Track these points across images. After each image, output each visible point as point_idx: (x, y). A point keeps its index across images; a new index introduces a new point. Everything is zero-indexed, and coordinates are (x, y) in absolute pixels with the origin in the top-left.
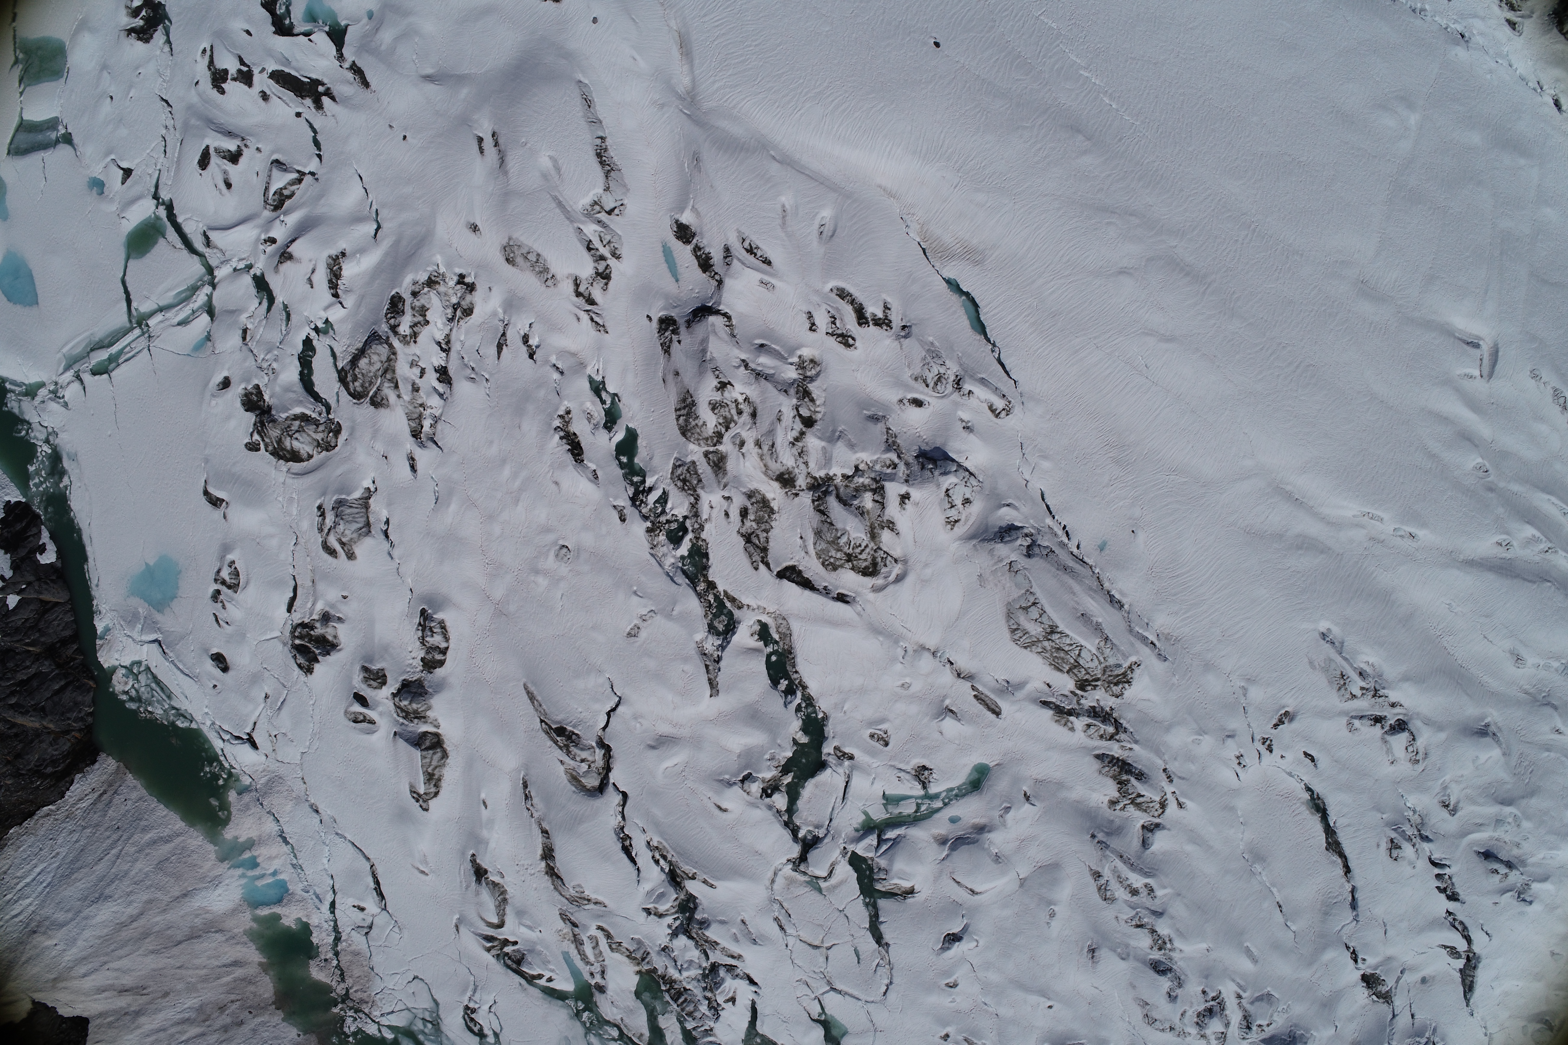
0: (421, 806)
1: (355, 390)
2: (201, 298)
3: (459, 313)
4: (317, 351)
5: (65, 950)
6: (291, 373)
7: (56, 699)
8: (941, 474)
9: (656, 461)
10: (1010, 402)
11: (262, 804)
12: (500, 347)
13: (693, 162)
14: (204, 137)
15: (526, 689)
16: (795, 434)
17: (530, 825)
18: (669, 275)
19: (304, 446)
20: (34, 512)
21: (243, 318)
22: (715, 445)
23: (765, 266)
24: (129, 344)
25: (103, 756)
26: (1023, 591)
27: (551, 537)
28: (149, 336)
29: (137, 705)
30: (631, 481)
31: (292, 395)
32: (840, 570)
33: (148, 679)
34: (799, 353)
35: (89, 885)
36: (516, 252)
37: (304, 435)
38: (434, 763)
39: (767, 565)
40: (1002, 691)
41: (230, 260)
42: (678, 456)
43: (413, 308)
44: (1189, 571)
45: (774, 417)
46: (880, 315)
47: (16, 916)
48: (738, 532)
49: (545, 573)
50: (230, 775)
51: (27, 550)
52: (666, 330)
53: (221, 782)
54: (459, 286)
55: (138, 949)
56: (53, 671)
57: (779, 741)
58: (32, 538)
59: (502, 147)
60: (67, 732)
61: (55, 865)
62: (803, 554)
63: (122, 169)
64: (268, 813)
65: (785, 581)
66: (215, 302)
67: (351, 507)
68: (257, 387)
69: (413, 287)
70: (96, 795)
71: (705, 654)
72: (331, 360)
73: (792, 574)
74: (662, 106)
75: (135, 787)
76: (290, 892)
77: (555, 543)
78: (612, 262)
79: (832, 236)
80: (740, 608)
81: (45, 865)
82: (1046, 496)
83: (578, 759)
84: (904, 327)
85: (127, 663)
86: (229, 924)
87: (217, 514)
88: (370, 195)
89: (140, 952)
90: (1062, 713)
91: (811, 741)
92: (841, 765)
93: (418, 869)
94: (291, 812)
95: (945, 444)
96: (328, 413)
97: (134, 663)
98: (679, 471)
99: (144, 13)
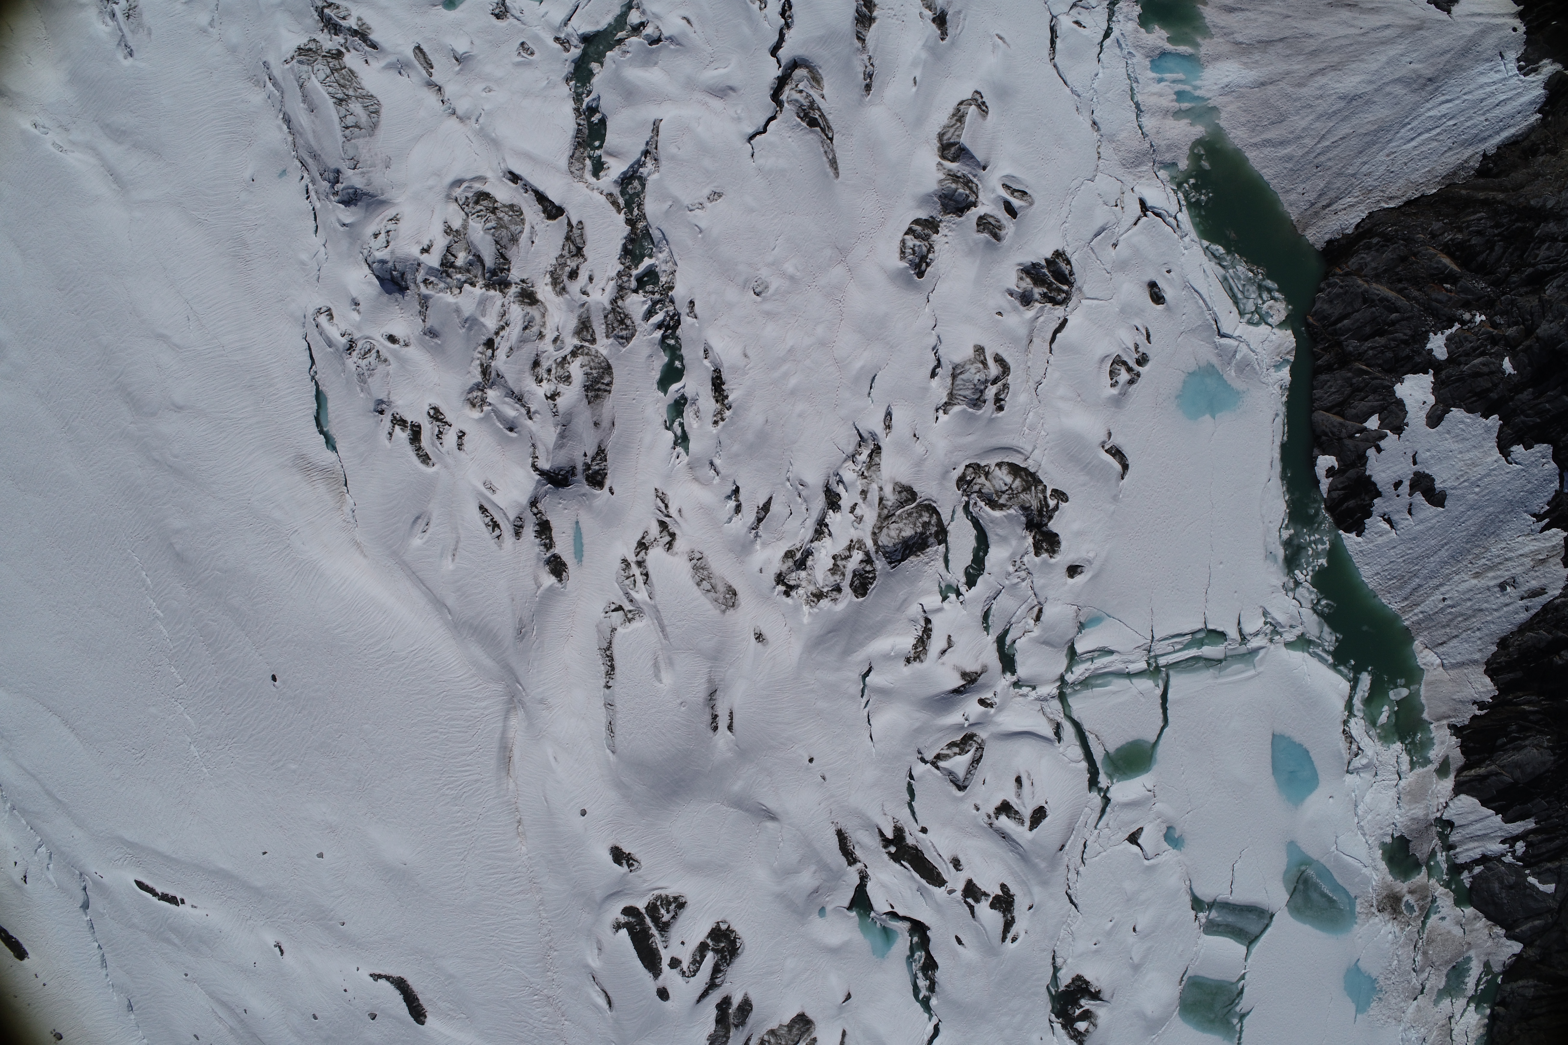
0: (982, 97)
1: (931, 516)
2: (1079, 671)
3: (798, 555)
4: (963, 570)
5: (1402, 55)
6: (996, 556)
7: (1349, 309)
8: (387, 262)
9: (646, 351)
10: (314, 319)
11: (1152, 146)
12: (766, 508)
13: (526, 632)
14: (1033, 842)
15: (838, 173)
16: (502, 334)
17: (875, 50)
18: (583, 530)
19: (1001, 476)
20: (1332, 515)
21: (1036, 632)
22: (582, 347)
23: (487, 506)
24: (1175, 652)
25: (1319, 246)
26: (353, 141)
27: (767, 306)
28: (1149, 651)
29: (1264, 283)
30: (677, 342)
31: (1000, 531)
32: (508, 203)
33: (1244, 304)
34: (482, 415)
35: (1361, 115)
36: (721, 596)
37: (997, 487)
38: (952, 130)
39: (569, 224)
40: (407, 65)
41: (1036, 699)
42: (621, 348)
43: (843, 574)
44: (219, 134)
45: (515, 353)
46: (397, 428)
47: (1448, 101)
48: (585, 260)
49: (784, 274)
50: (1180, 185)
51: (1347, 474)
52: (597, 472)
53: (1192, 181)
54: (792, 583)
55: (1325, 41)
56: (1346, 340)
57: (614, 66)
58: (1340, 486)
59: (708, 710)
60: (1347, 274)
61: (1394, 144)
62: (536, 228)
63: (1138, 845)
64: (1147, 136)
65: (557, 203)
66: (1065, 662)
67: (965, 397)
68: (1037, 554)
69: (838, 597)
70: (1334, 207)
71: (655, 160)
72: (950, 556)
73: (551, 211)
74: (542, 701)
75: (1291, 205)
76: (1150, 59)
77: (765, 300)
78: (632, 558)
79: (418, 518)
80: (611, 195)
81: (1404, 147)
82: (314, 229)
83: (804, 94)
84: (381, 412)
85: (1263, 328)
86: (1225, 48)
87: (1117, 440)
88: (866, 714)
89: (1323, 39)
90: (362, 34)
91: (589, 63)
92: (568, 35)
93: (1004, 42)
94: (1122, 130)
95: (380, 294)
96: (967, 503)
97: (1257, 324)
98: (624, 333)
99: (1078, 1012)
